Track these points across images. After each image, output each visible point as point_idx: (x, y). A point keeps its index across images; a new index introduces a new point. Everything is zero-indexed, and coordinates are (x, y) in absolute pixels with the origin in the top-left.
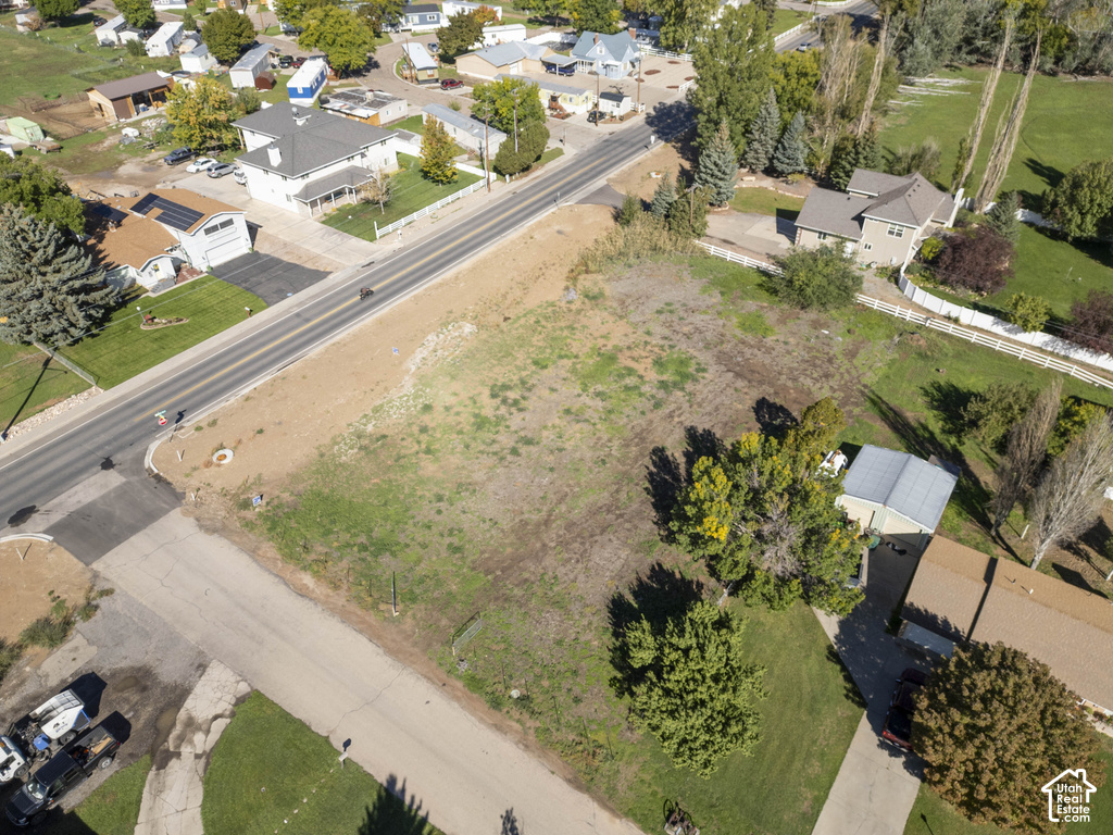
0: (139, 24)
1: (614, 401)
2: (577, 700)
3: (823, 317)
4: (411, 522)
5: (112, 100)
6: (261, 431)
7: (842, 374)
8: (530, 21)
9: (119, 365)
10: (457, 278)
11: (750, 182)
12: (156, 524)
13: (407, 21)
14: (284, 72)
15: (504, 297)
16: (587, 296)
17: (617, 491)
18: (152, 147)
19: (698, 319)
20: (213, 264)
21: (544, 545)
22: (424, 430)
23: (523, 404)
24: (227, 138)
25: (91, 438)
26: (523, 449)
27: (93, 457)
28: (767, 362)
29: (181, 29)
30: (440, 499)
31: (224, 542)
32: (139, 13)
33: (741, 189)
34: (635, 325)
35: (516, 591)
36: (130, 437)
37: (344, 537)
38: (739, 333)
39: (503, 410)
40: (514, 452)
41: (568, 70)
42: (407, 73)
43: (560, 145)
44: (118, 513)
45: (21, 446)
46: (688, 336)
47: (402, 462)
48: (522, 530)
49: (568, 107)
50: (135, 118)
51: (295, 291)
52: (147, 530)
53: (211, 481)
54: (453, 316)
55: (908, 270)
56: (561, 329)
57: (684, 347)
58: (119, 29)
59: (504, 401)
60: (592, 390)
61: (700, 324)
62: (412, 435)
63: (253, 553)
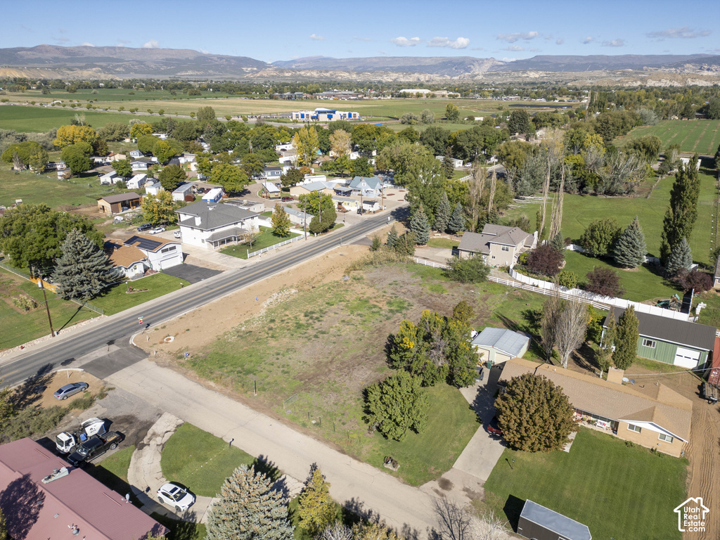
0: (124, 175)
1: (366, 317)
2: (344, 424)
3: (472, 286)
4: (263, 363)
5: (111, 204)
6: (188, 330)
7: (479, 307)
8: (329, 175)
9: (115, 307)
10: (288, 272)
11: (437, 236)
12: (135, 364)
13: (265, 175)
14: (199, 195)
15: (313, 279)
16: (354, 279)
17: (367, 350)
18: (130, 224)
19: (410, 287)
20: (163, 268)
21: (330, 370)
22: (271, 329)
23: (321, 319)
24: (171, 219)
25: (102, 333)
26: (320, 336)
27: (103, 340)
28: (443, 302)
29: (146, 177)
30: (278, 354)
31: (170, 370)
32: (125, 169)
33: (433, 239)
34: (378, 290)
35: (315, 386)
36: (122, 333)
37: (230, 368)
38: (430, 292)
39: (311, 321)
40: (316, 336)
41: (348, 193)
42: (265, 195)
43: (343, 223)
44: (116, 360)
45: (65, 337)
46: (404, 293)
47: (259, 341)
48: (319, 365)
49: (347, 208)
50: (121, 213)
51: (205, 278)
52: (131, 366)
53: (163, 349)
54: (286, 287)
55: (514, 268)
56: (341, 291)
57: (402, 297)
58: (112, 177)
59: (311, 318)
60: (356, 313)
61: (410, 289)
62: (265, 331)
63: (185, 374)
